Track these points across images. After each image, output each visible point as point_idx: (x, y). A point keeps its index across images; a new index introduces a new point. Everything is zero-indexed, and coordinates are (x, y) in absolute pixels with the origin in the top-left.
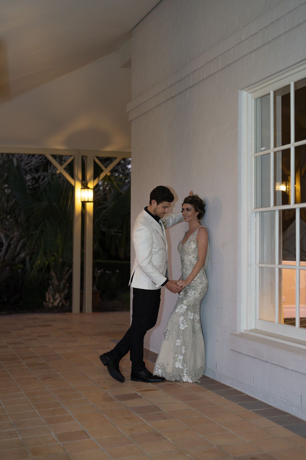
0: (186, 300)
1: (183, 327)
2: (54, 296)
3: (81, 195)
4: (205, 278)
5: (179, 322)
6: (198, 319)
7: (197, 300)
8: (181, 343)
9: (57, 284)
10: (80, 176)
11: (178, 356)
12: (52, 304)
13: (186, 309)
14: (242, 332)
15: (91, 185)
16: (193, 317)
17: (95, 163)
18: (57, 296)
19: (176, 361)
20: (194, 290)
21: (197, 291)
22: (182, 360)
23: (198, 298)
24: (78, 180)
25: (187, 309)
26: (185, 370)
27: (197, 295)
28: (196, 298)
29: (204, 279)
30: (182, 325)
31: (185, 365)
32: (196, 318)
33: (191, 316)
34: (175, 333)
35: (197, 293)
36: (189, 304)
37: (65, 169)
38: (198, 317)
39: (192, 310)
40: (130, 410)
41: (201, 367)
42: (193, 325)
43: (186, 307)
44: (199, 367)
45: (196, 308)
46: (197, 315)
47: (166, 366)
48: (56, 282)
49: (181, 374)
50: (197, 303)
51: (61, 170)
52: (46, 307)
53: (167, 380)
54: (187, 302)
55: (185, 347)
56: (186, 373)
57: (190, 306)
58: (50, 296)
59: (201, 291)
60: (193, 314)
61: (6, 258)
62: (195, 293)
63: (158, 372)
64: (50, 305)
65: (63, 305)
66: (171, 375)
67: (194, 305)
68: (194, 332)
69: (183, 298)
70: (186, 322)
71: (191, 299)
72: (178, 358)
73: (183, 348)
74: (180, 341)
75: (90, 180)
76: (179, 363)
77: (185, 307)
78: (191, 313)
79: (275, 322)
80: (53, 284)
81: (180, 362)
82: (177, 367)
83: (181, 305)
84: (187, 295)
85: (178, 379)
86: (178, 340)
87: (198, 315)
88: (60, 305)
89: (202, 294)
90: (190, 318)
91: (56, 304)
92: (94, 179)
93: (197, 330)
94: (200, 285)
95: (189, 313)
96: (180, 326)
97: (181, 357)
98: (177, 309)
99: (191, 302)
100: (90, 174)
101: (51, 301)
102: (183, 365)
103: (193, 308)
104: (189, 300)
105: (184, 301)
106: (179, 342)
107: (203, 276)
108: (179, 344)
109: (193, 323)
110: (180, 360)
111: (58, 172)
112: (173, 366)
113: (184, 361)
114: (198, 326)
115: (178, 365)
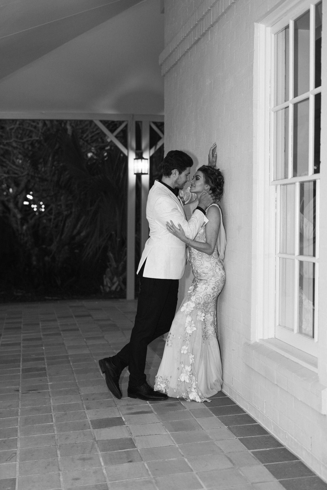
0: (194, 296)
1: (190, 330)
2: (111, 280)
3: (134, 167)
4: (220, 269)
5: (185, 324)
6: (211, 320)
7: (209, 296)
8: (188, 350)
9: (115, 266)
10: (134, 144)
11: (184, 367)
12: (110, 288)
13: (194, 308)
14: (258, 341)
15: (146, 155)
16: (204, 318)
17: (151, 129)
18: (115, 279)
19: (181, 373)
20: (205, 284)
21: (208, 285)
22: (190, 372)
23: (210, 295)
24: (132, 149)
25: (196, 308)
26: (194, 384)
27: (209, 291)
28: (208, 294)
29: (217, 270)
30: (188, 328)
31: (194, 378)
32: (208, 319)
33: (201, 317)
34: (179, 338)
35: (209, 288)
36: (198, 301)
37: (116, 137)
38: (210, 318)
39: (203, 309)
40: (96, 445)
41: (216, 381)
42: (205, 328)
43: (194, 305)
44: (214, 381)
45: (209, 306)
46: (209, 315)
47: (169, 379)
48: (114, 264)
49: (188, 390)
50: (209, 301)
51: (111, 137)
52: (103, 291)
53: (170, 397)
54: (196, 299)
55: (193, 356)
56: (195, 388)
57: (199, 304)
58: (108, 279)
59: (214, 286)
60: (203, 315)
61: (63, 237)
62: (206, 289)
63: (159, 386)
64: (108, 290)
65: (121, 289)
66: (175, 391)
67: (205, 303)
68: (205, 336)
69: (191, 294)
70: (195, 323)
71: (201, 296)
72: (185, 368)
73: (191, 356)
74: (187, 348)
75: (145, 149)
76: (185, 375)
77: (192, 305)
78: (201, 313)
79: (293, 330)
80: (111, 265)
81: (187, 375)
82: (183, 380)
83: (188, 302)
84: (196, 291)
85: (184, 395)
86: (184, 347)
87: (211, 315)
88: (118, 290)
89: (216, 290)
90: (200, 319)
91: (114, 288)
92: (151, 148)
93: (210, 334)
94: (213, 279)
95: (199, 313)
96: (187, 329)
97: (188, 368)
98: (183, 307)
99: (201, 299)
100: (145, 142)
101: (109, 285)
102: (190, 379)
103: (204, 307)
104: (199, 297)
105: (192, 297)
106: (185, 349)
107: (217, 268)
108: (185, 352)
109: (204, 326)
110: (187, 371)
111: (109, 140)
112: (178, 379)
113: (192, 373)
114: (211, 330)
115: (184, 378)
